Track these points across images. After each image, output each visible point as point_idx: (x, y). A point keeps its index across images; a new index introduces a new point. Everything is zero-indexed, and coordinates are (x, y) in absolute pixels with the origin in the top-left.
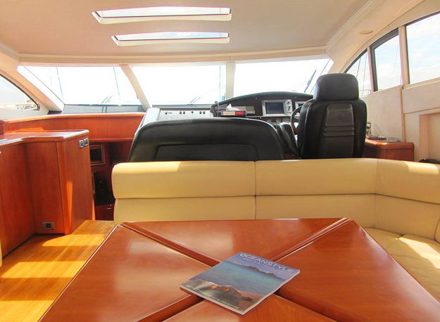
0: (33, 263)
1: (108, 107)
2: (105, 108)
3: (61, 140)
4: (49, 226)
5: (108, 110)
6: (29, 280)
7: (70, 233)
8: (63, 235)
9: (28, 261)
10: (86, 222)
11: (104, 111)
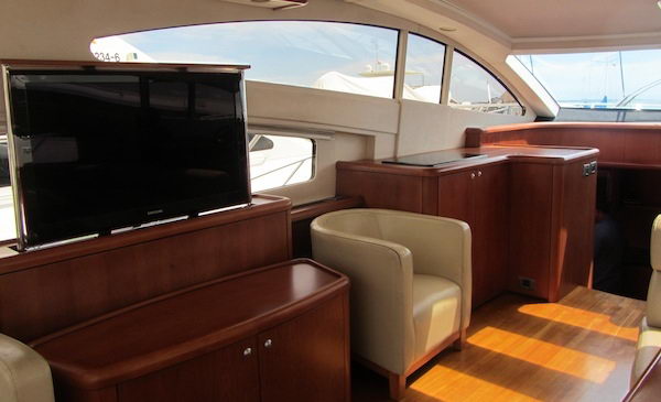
0: (505, 333)
1: (628, 113)
2: (622, 113)
3: (559, 162)
4: (526, 283)
5: (627, 118)
6: (500, 357)
7: (556, 301)
8: (546, 301)
9: (498, 328)
10: (579, 289)
11: (620, 119)
